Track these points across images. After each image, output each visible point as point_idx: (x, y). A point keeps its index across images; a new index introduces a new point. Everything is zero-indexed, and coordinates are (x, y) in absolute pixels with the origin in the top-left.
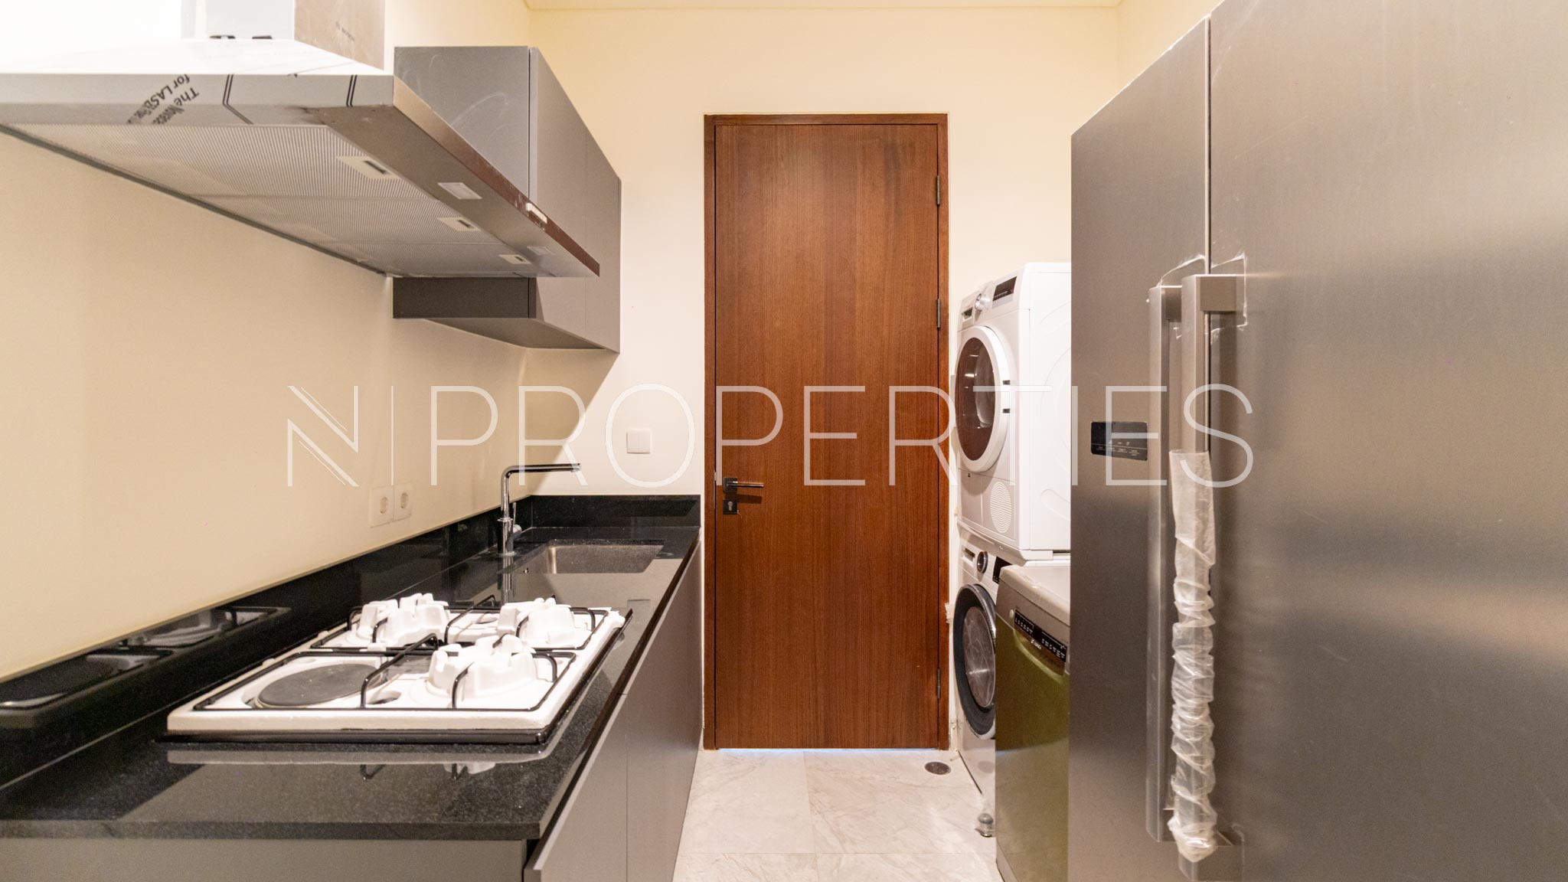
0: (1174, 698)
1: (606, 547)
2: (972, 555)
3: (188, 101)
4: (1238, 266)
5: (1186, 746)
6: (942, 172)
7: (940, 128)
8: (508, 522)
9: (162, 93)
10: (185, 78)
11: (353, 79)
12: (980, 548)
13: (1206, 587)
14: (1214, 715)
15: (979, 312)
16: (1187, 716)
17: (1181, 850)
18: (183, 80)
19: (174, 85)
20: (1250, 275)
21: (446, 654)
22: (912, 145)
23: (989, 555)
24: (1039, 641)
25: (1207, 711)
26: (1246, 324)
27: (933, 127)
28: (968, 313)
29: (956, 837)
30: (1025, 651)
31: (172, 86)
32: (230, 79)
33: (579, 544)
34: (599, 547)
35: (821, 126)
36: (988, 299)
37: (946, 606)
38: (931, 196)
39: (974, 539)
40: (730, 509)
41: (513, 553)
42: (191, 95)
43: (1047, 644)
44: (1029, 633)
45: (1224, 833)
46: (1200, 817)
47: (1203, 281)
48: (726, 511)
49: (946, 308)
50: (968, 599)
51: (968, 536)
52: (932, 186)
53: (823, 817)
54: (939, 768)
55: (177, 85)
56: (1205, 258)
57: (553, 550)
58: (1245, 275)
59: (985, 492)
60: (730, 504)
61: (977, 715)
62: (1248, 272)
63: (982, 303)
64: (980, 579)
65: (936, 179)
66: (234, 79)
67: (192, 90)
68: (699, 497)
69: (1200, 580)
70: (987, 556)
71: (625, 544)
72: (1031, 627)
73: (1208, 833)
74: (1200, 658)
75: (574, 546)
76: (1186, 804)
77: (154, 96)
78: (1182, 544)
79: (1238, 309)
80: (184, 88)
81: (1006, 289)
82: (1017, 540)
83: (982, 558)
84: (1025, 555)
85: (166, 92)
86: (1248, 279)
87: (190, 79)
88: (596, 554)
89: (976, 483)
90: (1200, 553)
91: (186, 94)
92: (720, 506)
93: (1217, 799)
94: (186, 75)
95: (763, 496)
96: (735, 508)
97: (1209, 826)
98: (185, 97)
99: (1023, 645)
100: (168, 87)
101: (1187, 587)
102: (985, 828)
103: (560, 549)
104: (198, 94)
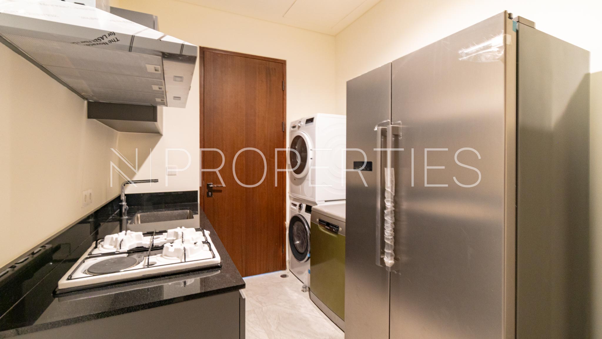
0: (385, 228)
1: (163, 212)
2: (295, 205)
3: (115, 42)
4: (399, 124)
5: (388, 239)
6: (284, 79)
7: (284, 65)
8: (125, 204)
9: (103, 37)
10: (113, 33)
11: (183, 45)
12: (299, 202)
13: (393, 201)
14: (394, 232)
15: (299, 127)
16: (389, 232)
17: (387, 265)
18: (112, 34)
19: (108, 35)
20: (403, 126)
21: (171, 246)
22: (275, 69)
23: (303, 204)
24: (329, 226)
25: (393, 230)
26: (401, 138)
27: (282, 64)
28: (294, 127)
29: (296, 294)
30: (323, 230)
31: (107, 35)
32: (133, 37)
33: (151, 212)
34: (160, 213)
35: (244, 58)
36: (303, 123)
37: (286, 223)
38: (281, 87)
39: (295, 199)
40: (210, 195)
41: (127, 217)
42: (116, 40)
43: (332, 227)
44: (325, 225)
45: (396, 259)
46: (391, 255)
47: (393, 127)
48: (208, 195)
49: (285, 125)
50: (295, 219)
51: (293, 199)
52: (281, 84)
53: (252, 298)
54: (284, 276)
55: (109, 36)
56: (390, 121)
57: (139, 215)
58: (401, 126)
59: (303, 184)
60: (210, 193)
61: (299, 255)
62: (402, 125)
63: (301, 124)
64: (299, 212)
65: (283, 82)
66: (135, 37)
67: (116, 38)
68: (197, 191)
69: (391, 199)
70: (302, 205)
71: (172, 210)
72: (326, 223)
73: (393, 259)
74: (391, 218)
75: (148, 213)
76: (388, 253)
77: (99, 38)
78: (387, 190)
79: (399, 134)
80: (112, 37)
81: (310, 121)
82: (315, 198)
83: (300, 206)
84: (317, 203)
85: (104, 37)
86: (402, 127)
87: (116, 34)
88: (159, 215)
89: (297, 182)
90: (392, 192)
91: (114, 39)
92: (206, 194)
93: (395, 251)
94: (113, 32)
95: (223, 190)
96: (212, 194)
97: (393, 258)
98: (113, 40)
99: (321, 229)
100: (105, 35)
101: (388, 201)
102: (304, 289)
103: (142, 215)
104: (119, 40)
